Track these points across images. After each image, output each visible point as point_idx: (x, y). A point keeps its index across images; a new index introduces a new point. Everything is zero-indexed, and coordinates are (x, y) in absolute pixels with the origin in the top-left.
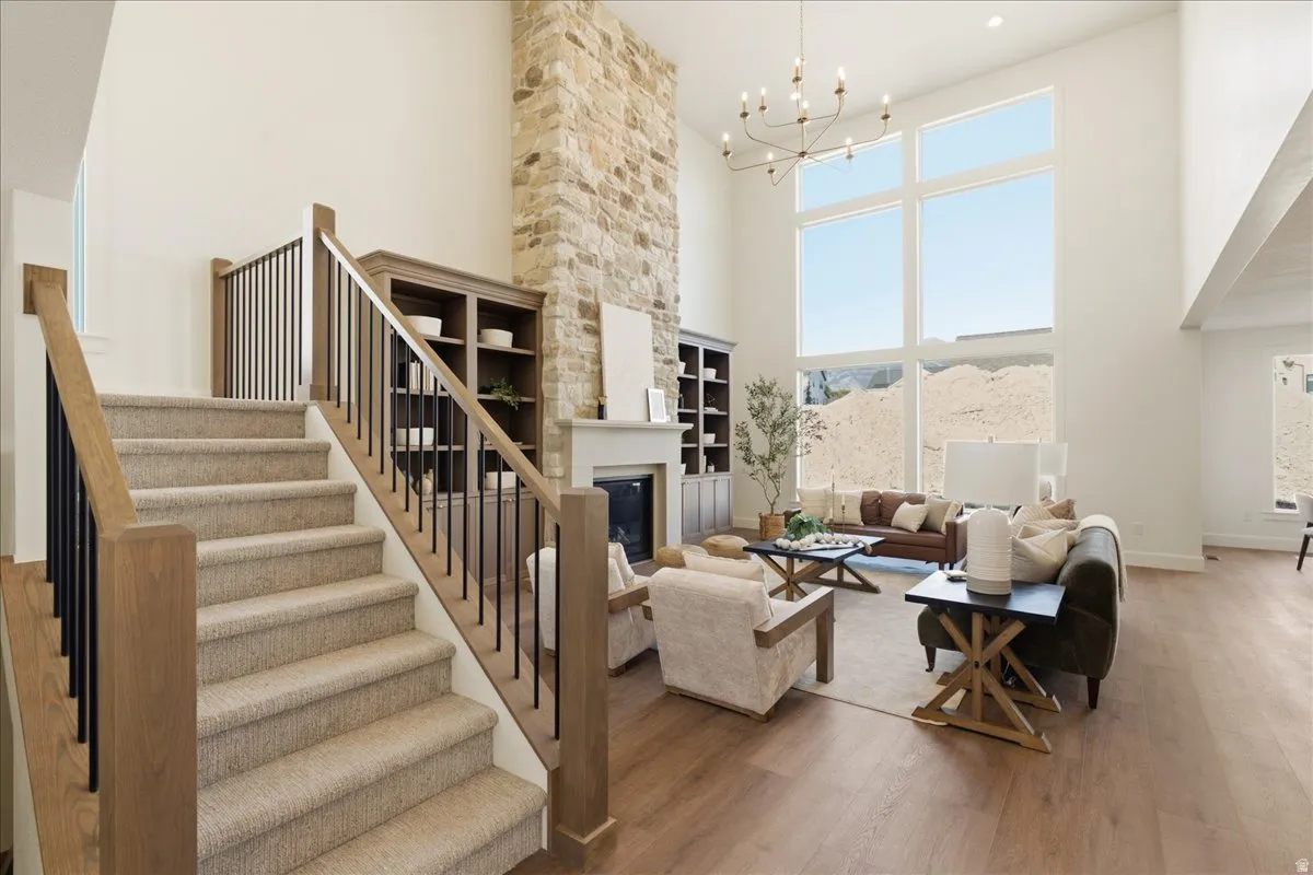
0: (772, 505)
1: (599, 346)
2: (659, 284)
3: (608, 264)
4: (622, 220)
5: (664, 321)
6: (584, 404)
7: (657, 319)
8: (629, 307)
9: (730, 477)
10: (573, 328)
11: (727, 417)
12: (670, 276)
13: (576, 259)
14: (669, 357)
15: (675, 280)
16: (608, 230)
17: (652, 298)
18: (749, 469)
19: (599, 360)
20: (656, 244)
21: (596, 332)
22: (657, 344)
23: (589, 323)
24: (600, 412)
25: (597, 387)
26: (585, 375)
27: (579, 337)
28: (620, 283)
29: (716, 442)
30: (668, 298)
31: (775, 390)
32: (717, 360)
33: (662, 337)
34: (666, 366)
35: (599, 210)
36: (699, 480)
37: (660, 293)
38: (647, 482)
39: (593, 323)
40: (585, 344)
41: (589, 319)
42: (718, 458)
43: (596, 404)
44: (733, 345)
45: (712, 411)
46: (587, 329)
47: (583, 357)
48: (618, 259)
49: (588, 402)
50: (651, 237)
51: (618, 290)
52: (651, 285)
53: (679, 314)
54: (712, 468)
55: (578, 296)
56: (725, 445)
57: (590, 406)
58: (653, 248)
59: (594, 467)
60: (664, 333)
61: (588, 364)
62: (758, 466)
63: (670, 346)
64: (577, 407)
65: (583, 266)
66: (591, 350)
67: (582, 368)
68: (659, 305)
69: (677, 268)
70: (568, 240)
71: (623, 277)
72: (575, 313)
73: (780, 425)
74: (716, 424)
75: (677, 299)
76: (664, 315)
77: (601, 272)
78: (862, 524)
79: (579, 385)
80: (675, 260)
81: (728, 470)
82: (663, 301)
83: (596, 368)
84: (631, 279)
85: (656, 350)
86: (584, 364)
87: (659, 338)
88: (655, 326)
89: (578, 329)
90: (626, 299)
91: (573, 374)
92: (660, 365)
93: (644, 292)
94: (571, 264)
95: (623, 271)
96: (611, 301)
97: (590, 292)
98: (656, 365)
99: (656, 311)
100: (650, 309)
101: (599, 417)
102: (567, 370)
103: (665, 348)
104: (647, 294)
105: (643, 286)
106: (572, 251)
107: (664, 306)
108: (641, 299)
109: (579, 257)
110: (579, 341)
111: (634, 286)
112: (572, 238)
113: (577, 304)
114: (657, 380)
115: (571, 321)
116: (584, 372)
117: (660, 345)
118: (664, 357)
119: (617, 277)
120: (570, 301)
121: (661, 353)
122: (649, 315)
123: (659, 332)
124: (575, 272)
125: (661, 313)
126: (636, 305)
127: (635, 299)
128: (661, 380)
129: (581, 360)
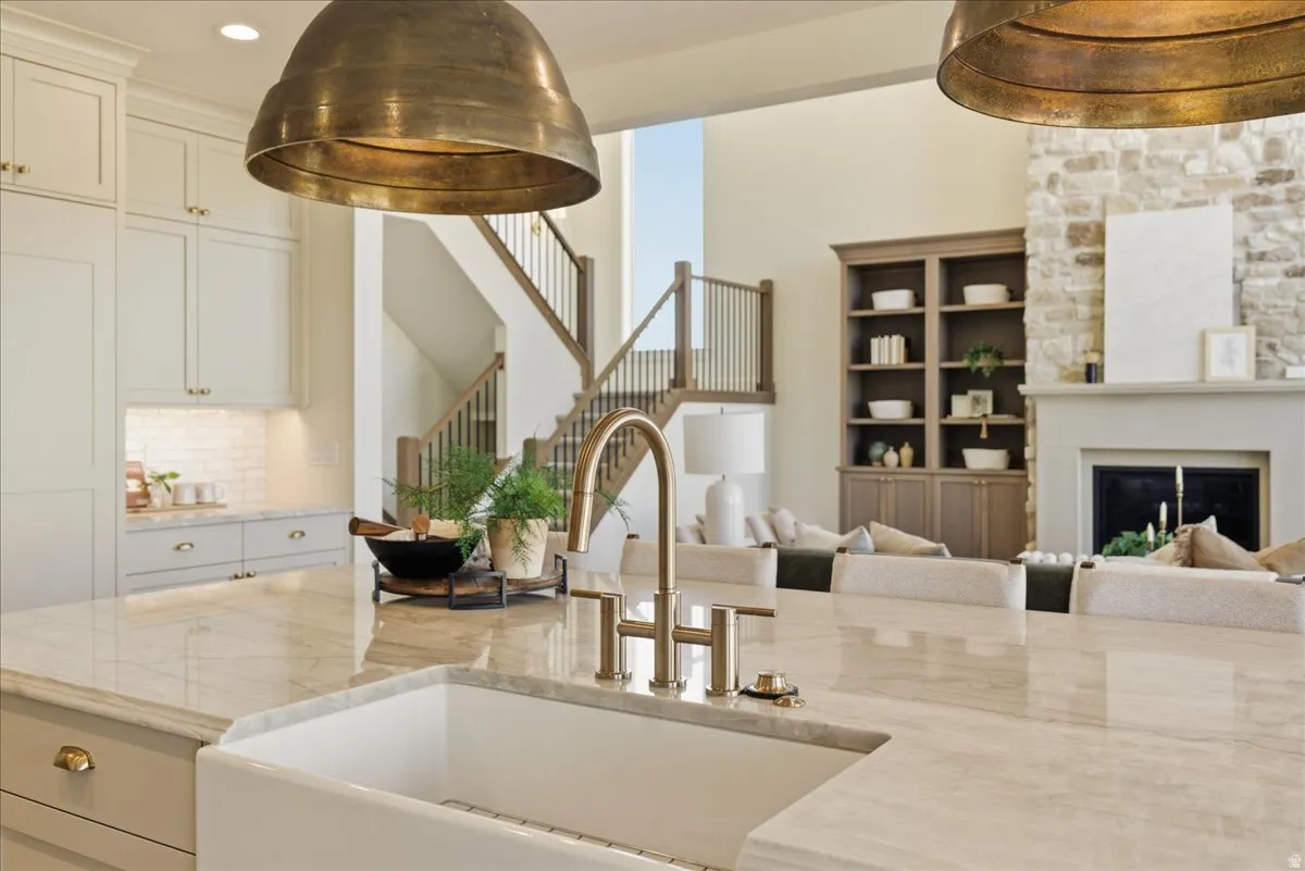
2: (1270, 142)
3: (1129, 154)
5: (1290, 201)
6: (1074, 363)
7: (1267, 201)
8: (1180, 205)
10: (1056, 266)
13: (1062, 173)
17: (1250, 173)
21: (1099, 260)
22: (1259, 244)
23: (1086, 251)
24: (1092, 373)
26: (1078, 324)
27: (1068, 274)
28: (1158, 173)
30: (1300, 156)
33: (1280, 230)
34: (1295, 280)
39: (1091, 249)
40: (1079, 282)
41: (1087, 245)
46: (1080, 261)
47: (1073, 300)
48: (1155, 138)
51: (1154, 186)
52: (1249, 151)
55: (1063, 222)
59: (1083, 450)
61: (1083, 308)
64: (1063, 368)
65: (1075, 177)
66: (1089, 287)
67: (1071, 315)
68: (1271, 179)
70: (1048, 152)
71: (1166, 163)
72: (1061, 243)
76: (1289, 191)
77: (1115, 173)
79: (1069, 338)
82: (1285, 167)
84: (1188, 158)
85: (1262, 257)
86: (1076, 310)
87: (1271, 235)
88: (1254, 217)
89: (1065, 264)
90: (1175, 194)
91: (1056, 326)
92: (1273, 282)
93: (1221, 170)
94: (1052, 181)
95: (1164, 153)
96: (1132, 209)
97: (1087, 207)
98: (1261, 282)
99: (1261, 191)
100: (1244, 191)
101: (1089, 380)
102: (1043, 322)
103: (1294, 247)
104: (1231, 171)
105: (1218, 162)
106: (1055, 165)
107: (1290, 175)
108: (1215, 183)
109: (1069, 165)
110: (1069, 279)
111: (1197, 167)
112: (1054, 147)
113: (1064, 230)
114: (1262, 309)
115: (1056, 257)
116: (1077, 320)
117: (1276, 246)
118: (1287, 265)
119: (1152, 167)
120: (1047, 231)
121: (1279, 259)
122: (1239, 204)
123: (1271, 225)
124: (1060, 189)
125: (1278, 190)
126: (1201, 197)
127: (1202, 187)
128: (1275, 306)
129: (1070, 305)
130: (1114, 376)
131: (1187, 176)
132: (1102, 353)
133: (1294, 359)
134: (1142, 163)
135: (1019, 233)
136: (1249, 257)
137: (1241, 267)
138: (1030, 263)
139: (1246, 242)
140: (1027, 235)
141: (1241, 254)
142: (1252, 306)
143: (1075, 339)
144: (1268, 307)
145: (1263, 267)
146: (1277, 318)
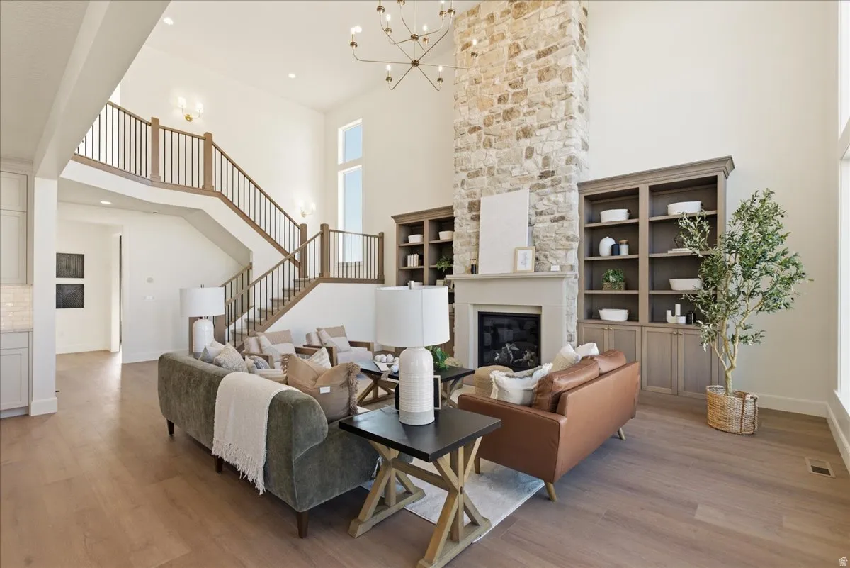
2: (545, 158)
3: (490, 168)
4: (503, 132)
5: (553, 186)
7: (544, 186)
8: (509, 191)
10: (464, 221)
12: (559, 144)
13: (466, 178)
14: (557, 215)
16: (491, 146)
17: (537, 174)
20: (541, 127)
21: (477, 218)
22: (541, 207)
23: (475, 214)
27: (468, 225)
28: (501, 177)
30: (558, 162)
33: (549, 200)
35: (484, 136)
37: (546, 165)
41: (474, 211)
46: (471, 219)
47: (470, 236)
48: (500, 160)
50: (536, 125)
51: (500, 183)
52: (536, 163)
55: (466, 201)
58: (538, 132)
60: (553, 197)
64: (464, 267)
65: (471, 181)
66: (475, 230)
68: (546, 175)
70: (461, 170)
71: (504, 171)
72: (466, 211)
75: (569, 161)
76: (552, 180)
77: (485, 177)
79: (468, 254)
82: (551, 169)
84: (512, 169)
85: (541, 213)
86: (470, 241)
87: (546, 202)
88: (538, 194)
89: (467, 220)
90: (507, 186)
91: (464, 248)
92: (546, 225)
93: (525, 173)
94: (463, 183)
95: (503, 167)
96: (491, 194)
97: (475, 194)
98: (540, 225)
99: (541, 182)
100: (534, 183)
101: (472, 273)
102: (459, 247)
103: (555, 208)
104: (529, 173)
105: (524, 169)
106: (464, 175)
107: (553, 173)
108: (524, 179)
109: (469, 176)
110: (468, 227)
111: (516, 172)
112: (463, 167)
113: (467, 205)
114: (541, 238)
115: (463, 217)
116: (470, 245)
117: (547, 208)
118: (552, 217)
119: (499, 174)
120: (461, 206)
121: (548, 214)
122: (532, 189)
123: (545, 197)
124: (465, 187)
125: (548, 181)
126: (517, 186)
127: (518, 182)
128: (547, 237)
129: (469, 239)
130: (482, 271)
131: (512, 177)
132: (478, 261)
133: (554, 262)
134: (495, 172)
135: (450, 208)
136: (537, 214)
137: (533, 218)
138: (456, 220)
139: (535, 207)
140: (454, 208)
141: (533, 212)
142: (537, 237)
143: (471, 253)
144: (544, 237)
145: (542, 218)
146: (548, 242)
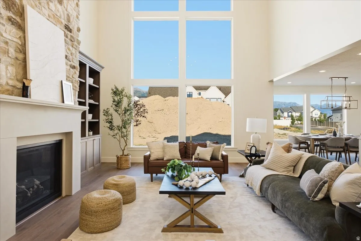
0: (123, 151)
1: (24, 39)
2: (68, 15)
5: (71, 40)
6: (7, 84)
7: (67, 37)
8: (48, 20)
9: (100, 137)
11: (98, 105)
12: (75, 14)
14: (73, 64)
15: (78, 18)
17: (64, 22)
18: (111, 133)
19: (23, 49)
23: (14, 17)
24: (25, 92)
25: (21, 72)
26: (9, 60)
27: (4, 25)
29: (92, 119)
30: (73, 26)
31: (124, 93)
32: (94, 74)
33: (70, 50)
34: (71, 69)
36: (86, 140)
37: (69, 21)
38: (59, 144)
39: (18, 19)
40: (10, 33)
41: (14, 14)
42: (94, 128)
43: (20, 85)
44: (103, 68)
45: (92, 101)
46: (11, 21)
47: (7, 43)
49: (11, 82)
52: (63, 12)
53: (79, 39)
54: (91, 133)
56: (97, 120)
57: (14, 86)
59: (18, 138)
60: (71, 48)
61: (12, 51)
62: (116, 131)
63: (74, 57)
66: (15, 40)
67: (7, 52)
68: (67, 28)
69: (79, 11)
73: (128, 110)
74: (94, 109)
75: (79, 30)
76: (71, 36)
78: (181, 159)
80: (77, 5)
81: (99, 134)
82: (71, 28)
83: (21, 56)
86: (8, 49)
87: (67, 49)
90: (45, 13)
92: (68, 67)
93: (59, 15)
99: (66, 31)
100: (62, 29)
103: (71, 58)
104: (60, 17)
105: (58, 11)
108: (56, 18)
111: (52, 7)
116: (8, 56)
117: (68, 54)
118: (70, 63)
121: (69, 60)
123: (67, 46)
125: (69, 34)
126: (53, 21)
127: (53, 17)
128: (69, 77)
131: (49, 8)
143: (8, 68)
